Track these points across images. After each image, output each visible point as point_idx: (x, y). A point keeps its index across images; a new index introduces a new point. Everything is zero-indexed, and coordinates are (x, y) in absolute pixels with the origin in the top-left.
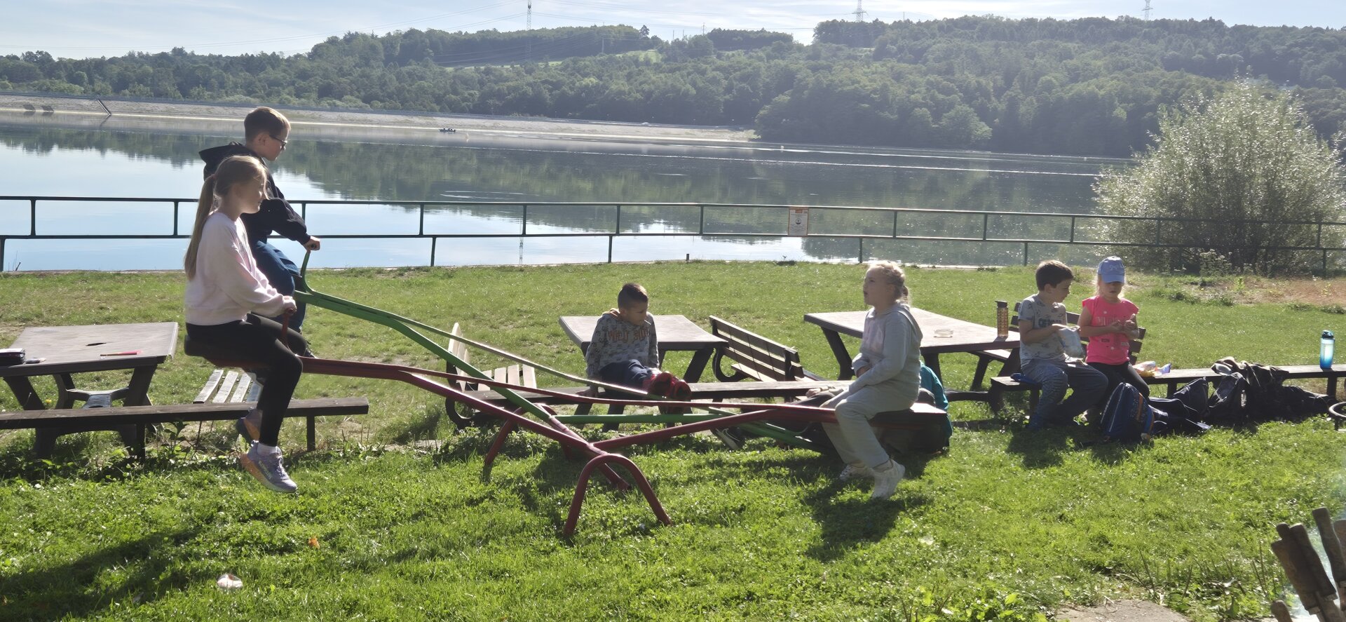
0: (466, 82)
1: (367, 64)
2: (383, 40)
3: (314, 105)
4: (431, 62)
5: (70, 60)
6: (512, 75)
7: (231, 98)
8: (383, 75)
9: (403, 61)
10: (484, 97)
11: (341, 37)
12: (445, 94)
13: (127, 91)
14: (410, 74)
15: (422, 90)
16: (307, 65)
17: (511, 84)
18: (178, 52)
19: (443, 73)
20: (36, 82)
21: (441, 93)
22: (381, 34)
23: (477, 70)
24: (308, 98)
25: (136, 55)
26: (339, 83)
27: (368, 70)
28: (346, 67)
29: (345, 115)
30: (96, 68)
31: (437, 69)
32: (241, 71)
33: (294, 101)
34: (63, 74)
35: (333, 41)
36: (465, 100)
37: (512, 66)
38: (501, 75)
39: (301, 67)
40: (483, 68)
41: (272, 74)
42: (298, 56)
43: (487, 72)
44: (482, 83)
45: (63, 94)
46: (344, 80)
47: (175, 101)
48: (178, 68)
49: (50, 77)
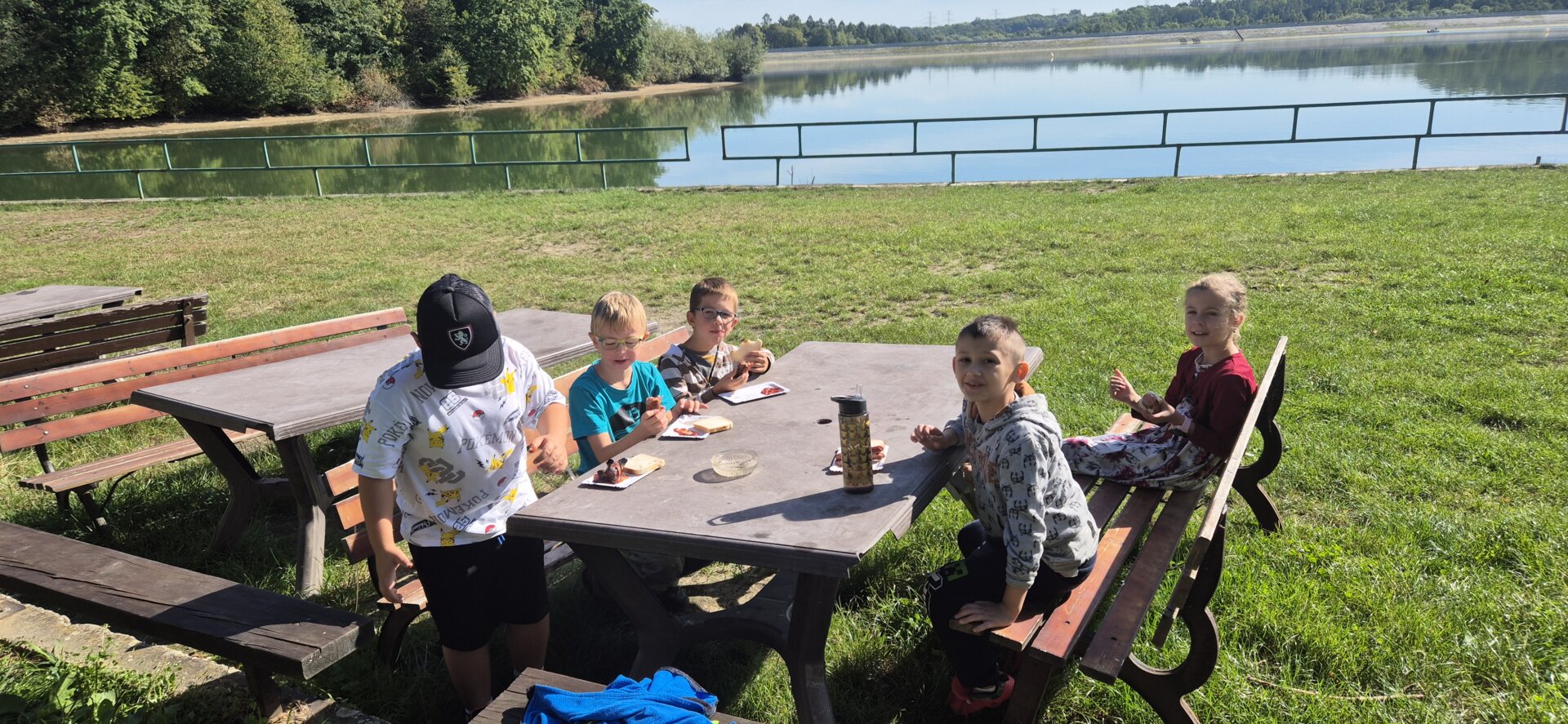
3: (1423, 15)
7: (1348, 17)
13: (1261, 21)
20: (1197, 21)
24: (1419, 9)
33: (1406, 13)
34: (1217, 13)
47: (1300, 23)
49: (1209, 16)
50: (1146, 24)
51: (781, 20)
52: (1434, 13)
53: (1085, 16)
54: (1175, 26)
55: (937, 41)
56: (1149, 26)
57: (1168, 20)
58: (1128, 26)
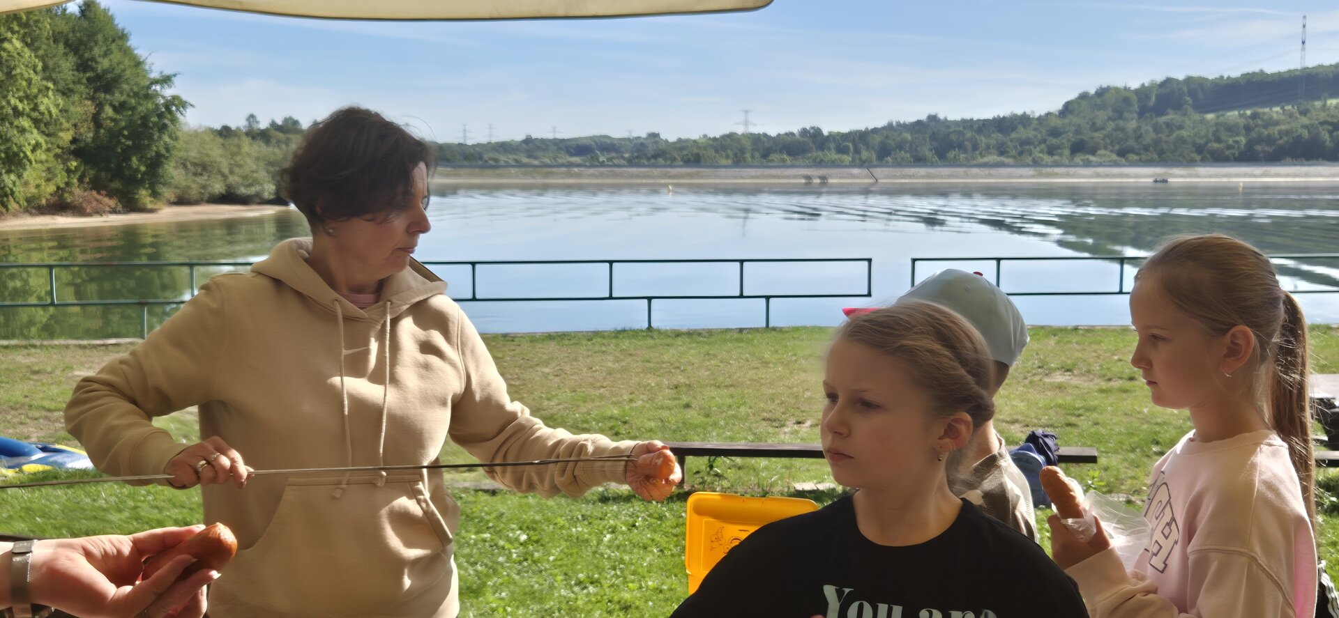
0: (1231, 129)
1: (1121, 117)
2: (1137, 92)
3: (1066, 161)
4: (1190, 110)
5: (839, 133)
6: (1283, 117)
7: (985, 160)
8: (1139, 128)
9: (1159, 110)
10: (1250, 144)
11: (1092, 91)
12: (1206, 143)
13: (889, 159)
14: (1168, 125)
15: (1182, 140)
16: (1057, 122)
17: (1283, 127)
18: (933, 118)
19: (1203, 121)
20: (810, 155)
21: (1203, 141)
22: (1134, 85)
23: (1241, 116)
24: (1061, 155)
25: (894, 124)
26: (1092, 138)
27: (1121, 123)
28: (1099, 123)
29: (1101, 170)
30: (860, 138)
31: (1197, 117)
32: (993, 132)
33: (1048, 159)
34: (832, 145)
35: (1084, 96)
36: (1229, 147)
37: (1282, 108)
38: (1271, 118)
39: (1053, 124)
40: (1249, 112)
41: (1022, 133)
42: (1048, 114)
43: (1254, 116)
44: (1248, 129)
45: (833, 164)
46: (1096, 135)
47: (933, 165)
48: (934, 133)
49: (822, 150)
50: (748, 155)
51: (273, 124)
52: (1078, 159)
53: (666, 141)
54: (784, 160)
55: (492, 163)
56: (753, 157)
57: (775, 151)
58: (727, 157)
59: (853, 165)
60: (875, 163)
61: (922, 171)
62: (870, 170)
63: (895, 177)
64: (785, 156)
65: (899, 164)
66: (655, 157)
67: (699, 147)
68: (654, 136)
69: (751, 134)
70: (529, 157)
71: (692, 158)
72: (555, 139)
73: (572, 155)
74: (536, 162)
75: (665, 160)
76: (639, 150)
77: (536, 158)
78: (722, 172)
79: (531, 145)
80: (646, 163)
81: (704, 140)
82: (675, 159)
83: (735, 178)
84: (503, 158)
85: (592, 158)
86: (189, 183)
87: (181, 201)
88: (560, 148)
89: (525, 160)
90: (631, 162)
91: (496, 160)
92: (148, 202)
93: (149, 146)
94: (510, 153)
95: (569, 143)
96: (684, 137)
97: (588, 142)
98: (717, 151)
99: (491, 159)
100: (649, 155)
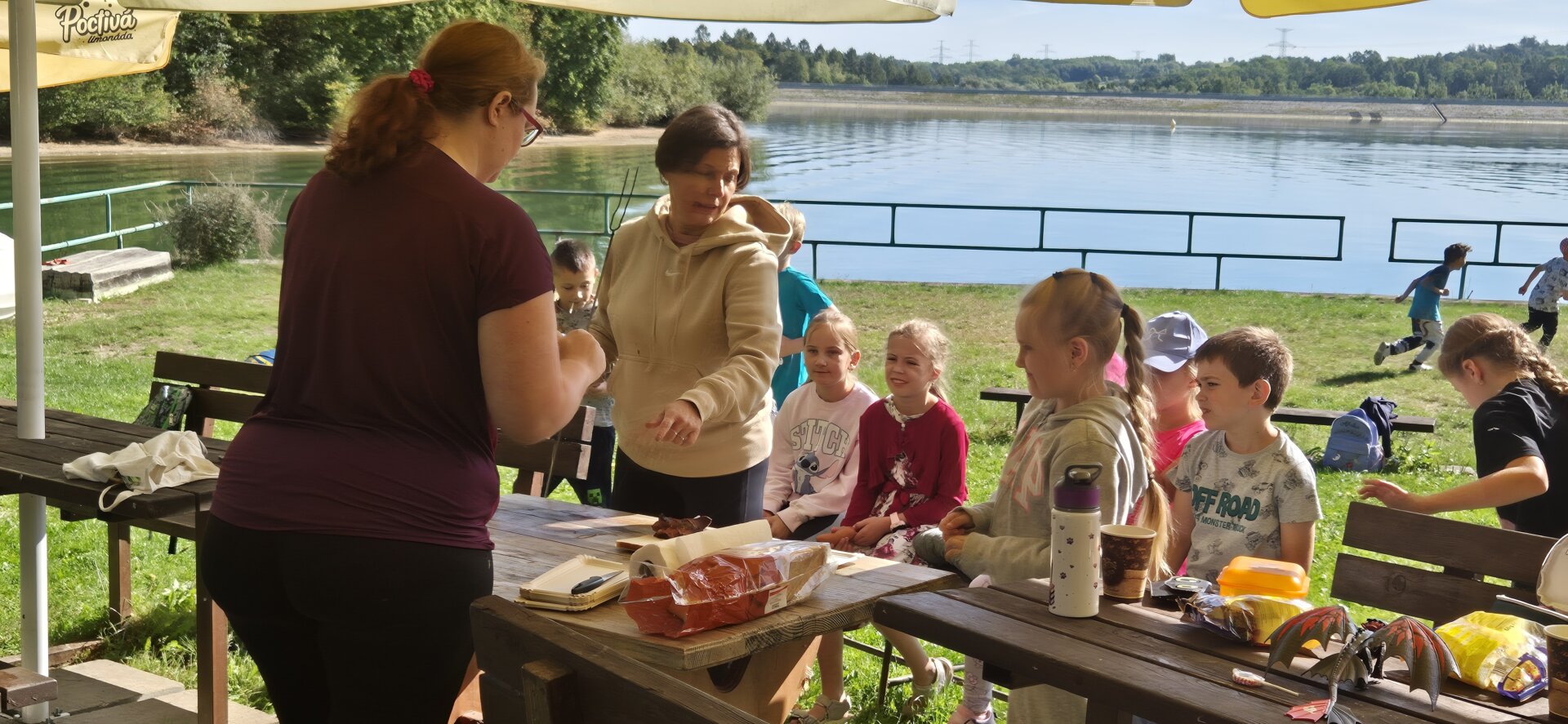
5: (1401, 60)
13: (1465, 93)
18: (1529, 42)
20: (1362, 86)
25: (1477, 49)
30: (1430, 66)
34: (1392, 75)
45: (1391, 98)
47: (1522, 102)
48: (1528, 62)
49: (1379, 80)
53: (1182, 65)
54: (1328, 92)
56: (1289, 87)
57: (1316, 82)
58: (1257, 86)
59: (1416, 100)
60: (1446, 97)
61: (1507, 109)
62: (1438, 106)
63: (1470, 116)
64: (1330, 87)
65: (1476, 100)
66: (1167, 84)
67: (1222, 74)
68: (1168, 58)
69: (1289, 58)
70: (1015, 81)
71: (1212, 88)
72: (1047, 60)
73: (1066, 80)
74: (1022, 88)
75: (1179, 88)
76: (1147, 76)
77: (1022, 83)
78: (1247, 104)
79: (1018, 66)
80: (1155, 91)
81: (1230, 65)
82: (1190, 88)
83: (1264, 112)
84: (983, 82)
85: (1090, 83)
86: (629, 103)
87: (620, 123)
88: (1053, 72)
89: (1009, 85)
90: (1136, 91)
91: (975, 84)
92: (584, 123)
93: (588, 60)
94: (993, 76)
95: (1063, 65)
96: (1204, 60)
97: (1086, 65)
98: (1243, 79)
99: (969, 83)
100: (1159, 82)
